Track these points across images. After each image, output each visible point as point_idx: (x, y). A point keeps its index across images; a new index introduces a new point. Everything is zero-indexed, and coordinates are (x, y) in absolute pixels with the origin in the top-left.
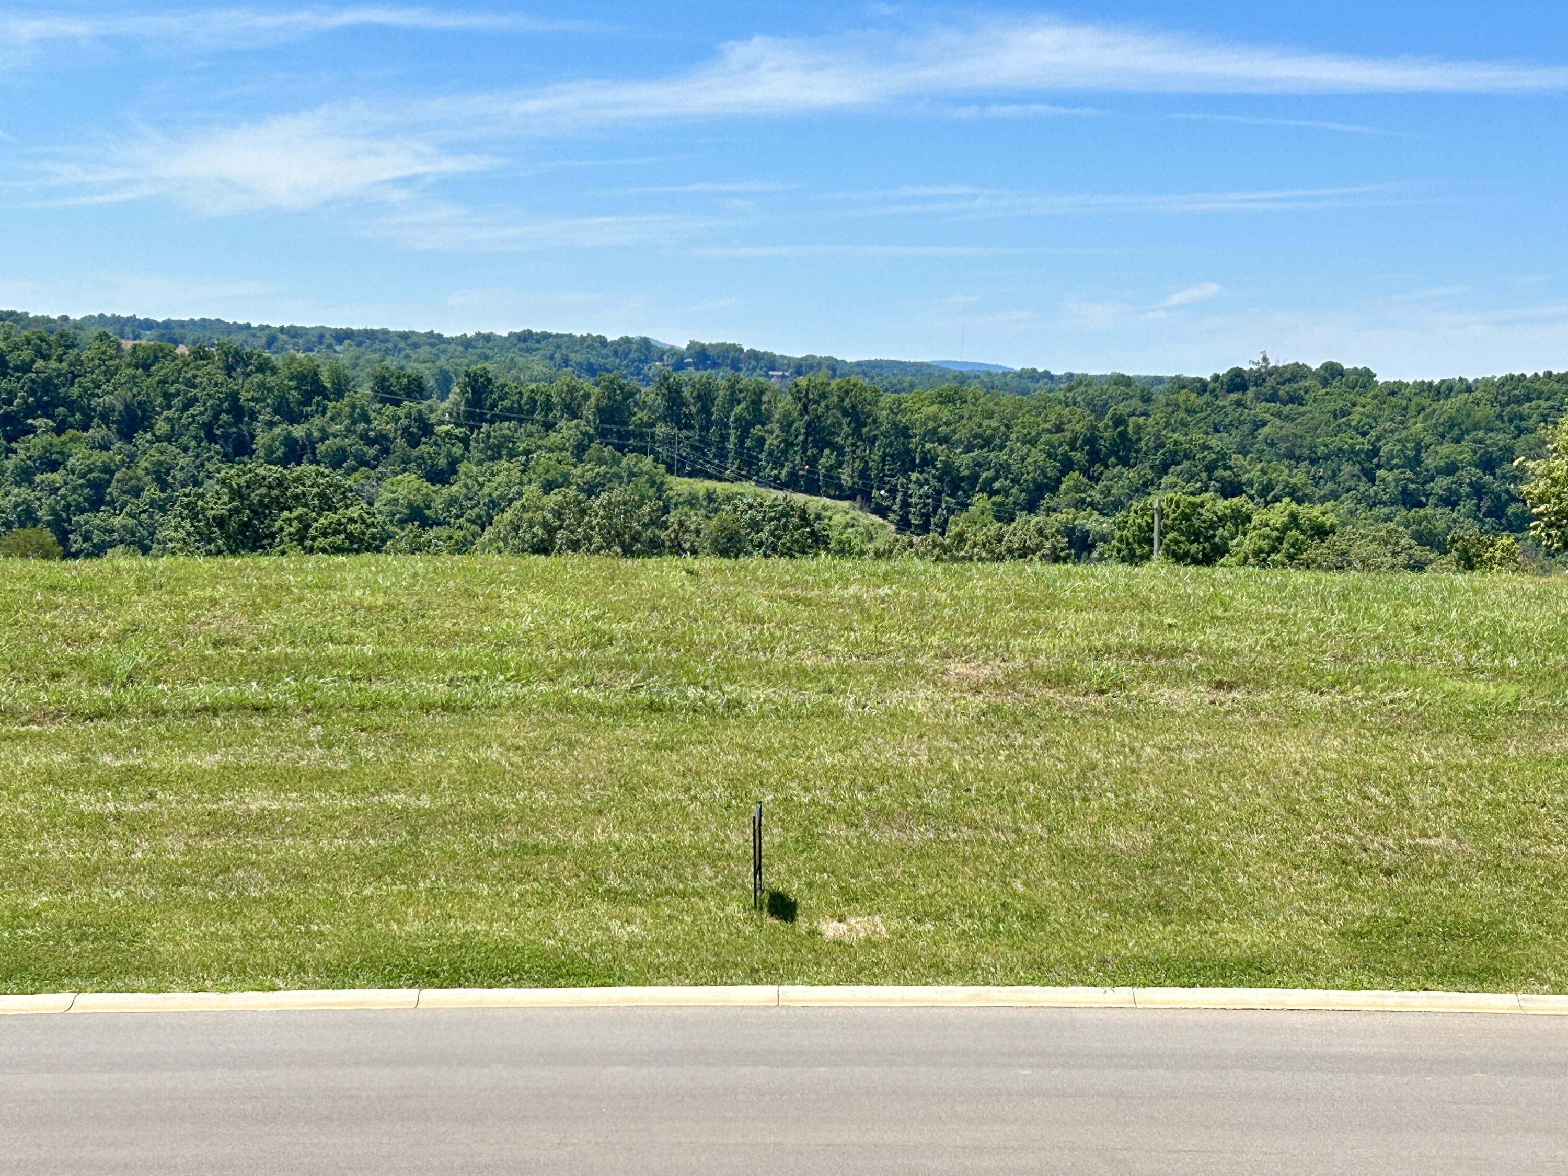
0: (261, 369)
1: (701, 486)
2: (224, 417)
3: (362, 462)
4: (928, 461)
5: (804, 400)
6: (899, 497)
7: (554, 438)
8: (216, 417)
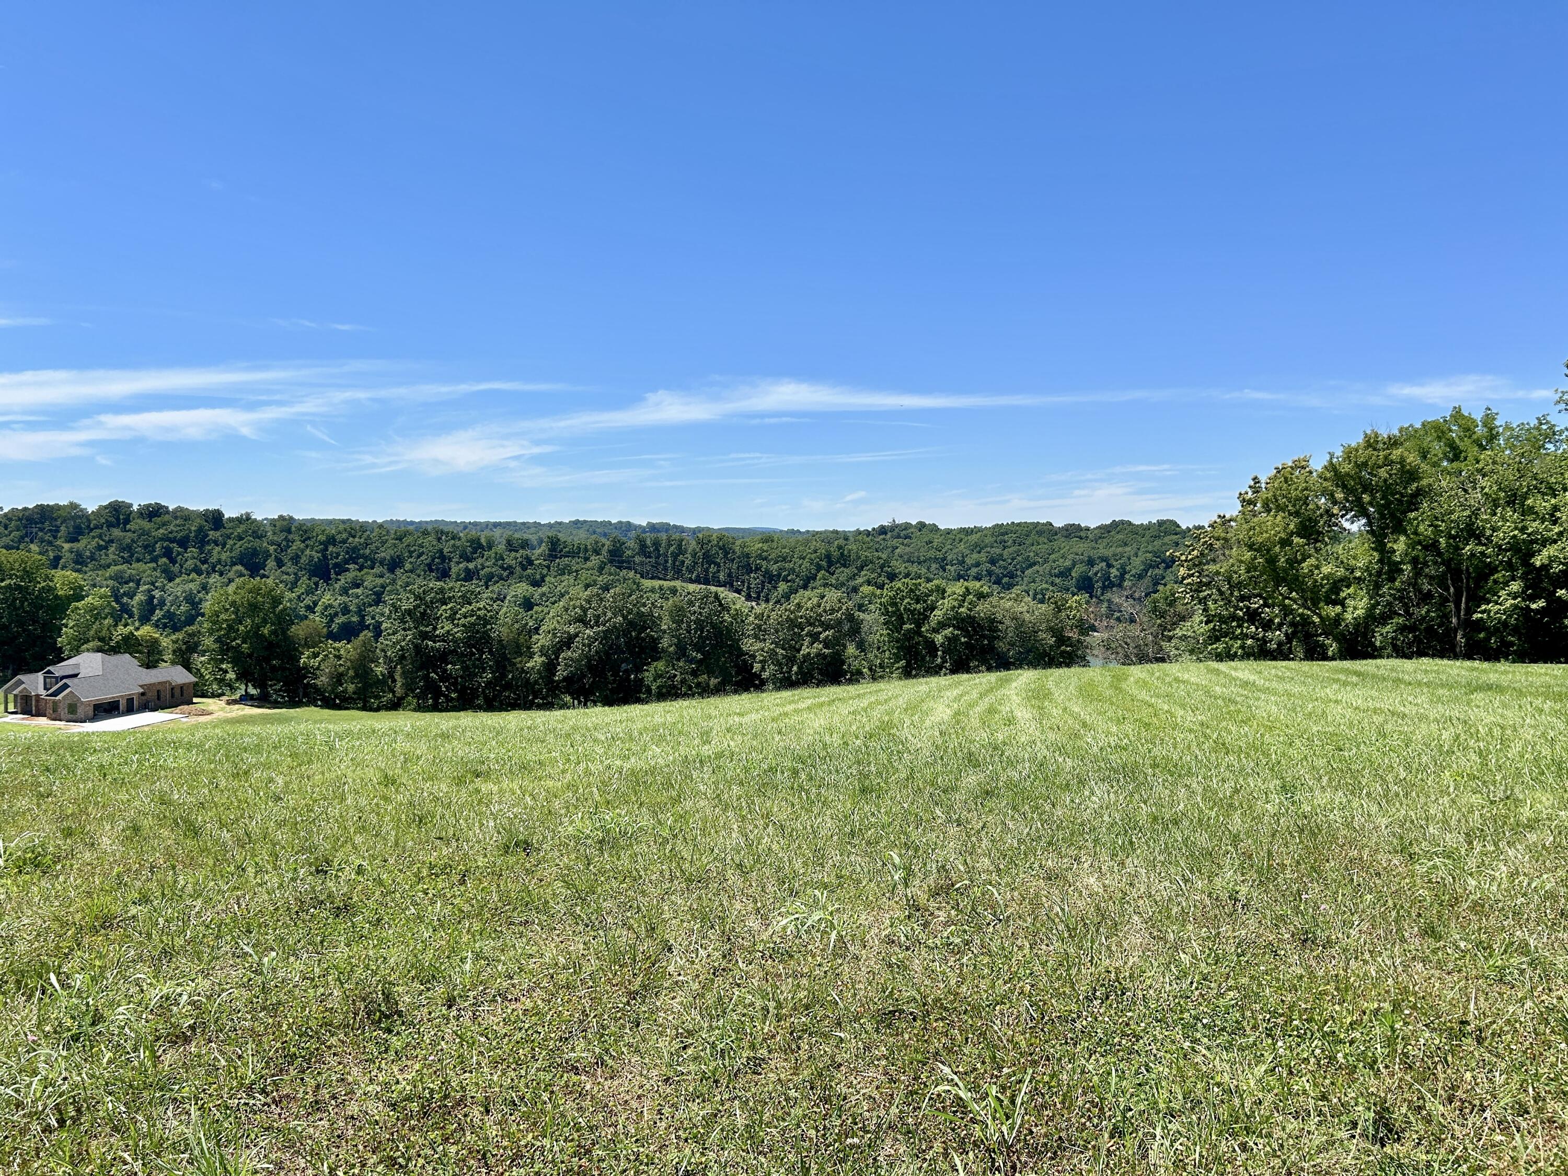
0: (453, 538)
1: (657, 583)
2: (437, 560)
3: (501, 578)
4: (758, 569)
5: (701, 543)
6: (746, 585)
7: (589, 564)
8: (433, 560)
